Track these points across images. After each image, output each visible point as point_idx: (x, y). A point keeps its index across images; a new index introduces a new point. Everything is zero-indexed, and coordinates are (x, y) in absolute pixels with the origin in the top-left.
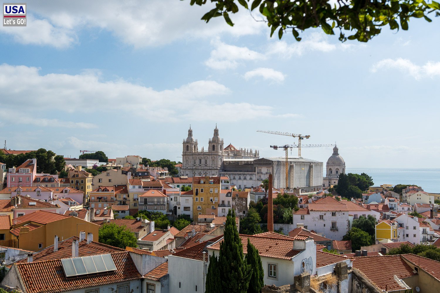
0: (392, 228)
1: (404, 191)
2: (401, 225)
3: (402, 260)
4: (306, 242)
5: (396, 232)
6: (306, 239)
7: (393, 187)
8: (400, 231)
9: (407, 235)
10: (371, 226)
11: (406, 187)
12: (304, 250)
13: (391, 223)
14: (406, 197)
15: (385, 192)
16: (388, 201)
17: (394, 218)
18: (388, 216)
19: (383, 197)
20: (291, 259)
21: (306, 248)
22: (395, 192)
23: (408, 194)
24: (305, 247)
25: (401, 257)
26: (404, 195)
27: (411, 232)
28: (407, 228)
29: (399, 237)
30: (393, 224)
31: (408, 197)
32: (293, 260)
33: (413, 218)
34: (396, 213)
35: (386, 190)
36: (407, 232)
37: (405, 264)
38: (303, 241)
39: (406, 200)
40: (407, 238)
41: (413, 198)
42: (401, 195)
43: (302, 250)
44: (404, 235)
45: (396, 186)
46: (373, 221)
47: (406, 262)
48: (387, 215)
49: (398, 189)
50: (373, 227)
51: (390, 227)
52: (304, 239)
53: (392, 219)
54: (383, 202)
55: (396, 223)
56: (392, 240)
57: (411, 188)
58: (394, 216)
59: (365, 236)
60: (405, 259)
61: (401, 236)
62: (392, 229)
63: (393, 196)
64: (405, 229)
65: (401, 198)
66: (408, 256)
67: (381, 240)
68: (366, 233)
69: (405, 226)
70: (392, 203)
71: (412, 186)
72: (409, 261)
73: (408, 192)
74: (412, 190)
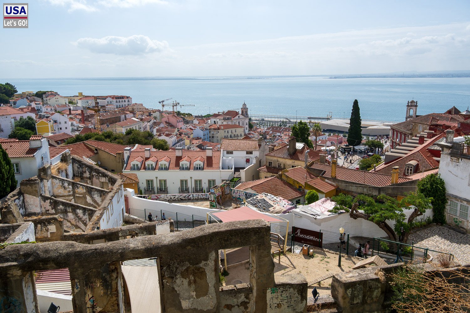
0: (50, 124)
1: (44, 96)
2: (55, 122)
3: (85, 145)
4: (42, 140)
5: (52, 127)
6: (41, 139)
7: (34, 93)
8: (56, 127)
9: (61, 129)
10: (31, 125)
11: (46, 93)
12: (41, 147)
13: (48, 120)
14: (47, 100)
15: (29, 98)
16: (35, 104)
17: (49, 117)
18: (44, 115)
19: (29, 101)
20: (34, 156)
21: (43, 146)
22: (37, 97)
23: (48, 98)
24: (42, 144)
25: (84, 143)
26: (45, 99)
27: (63, 126)
28: (60, 123)
29: (55, 130)
30: (50, 121)
31: (49, 100)
32: (35, 156)
33: (63, 115)
34: (50, 113)
35: (29, 96)
36: (60, 126)
37: (88, 148)
38: (40, 140)
39: (47, 103)
40: (61, 130)
41: (52, 101)
42: (42, 99)
43: (39, 147)
44: (58, 129)
45: (37, 92)
46: (32, 121)
47: (88, 146)
48: (42, 115)
49: (39, 94)
50: (33, 125)
51: (48, 124)
52: (40, 139)
53: (47, 117)
54: (30, 105)
55: (51, 120)
56: (52, 133)
57: (49, 93)
58: (49, 115)
59: (29, 133)
60: (87, 144)
61: (56, 129)
62: (49, 126)
63: (36, 100)
64: (59, 124)
65: (43, 101)
66: (89, 142)
67: (43, 134)
68: (29, 130)
69: (58, 122)
70: (38, 106)
71: (50, 92)
72: (90, 145)
73: (48, 97)
74: (51, 95)
